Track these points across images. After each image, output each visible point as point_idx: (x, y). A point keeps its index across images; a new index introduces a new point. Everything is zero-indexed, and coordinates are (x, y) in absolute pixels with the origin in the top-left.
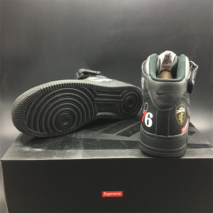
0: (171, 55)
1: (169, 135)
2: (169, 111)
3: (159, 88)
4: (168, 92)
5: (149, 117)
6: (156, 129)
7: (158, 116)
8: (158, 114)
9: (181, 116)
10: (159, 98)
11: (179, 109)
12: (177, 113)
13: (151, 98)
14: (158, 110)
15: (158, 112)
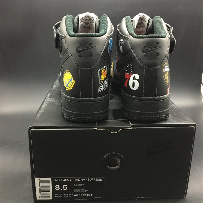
0: (144, 17)
1: (157, 96)
2: (156, 69)
3: (145, 45)
4: (155, 48)
5: (134, 78)
6: (143, 90)
7: (145, 76)
8: (145, 74)
9: (167, 75)
10: (145, 56)
11: (165, 68)
12: (164, 72)
13: (136, 57)
14: (145, 69)
15: (145, 71)
